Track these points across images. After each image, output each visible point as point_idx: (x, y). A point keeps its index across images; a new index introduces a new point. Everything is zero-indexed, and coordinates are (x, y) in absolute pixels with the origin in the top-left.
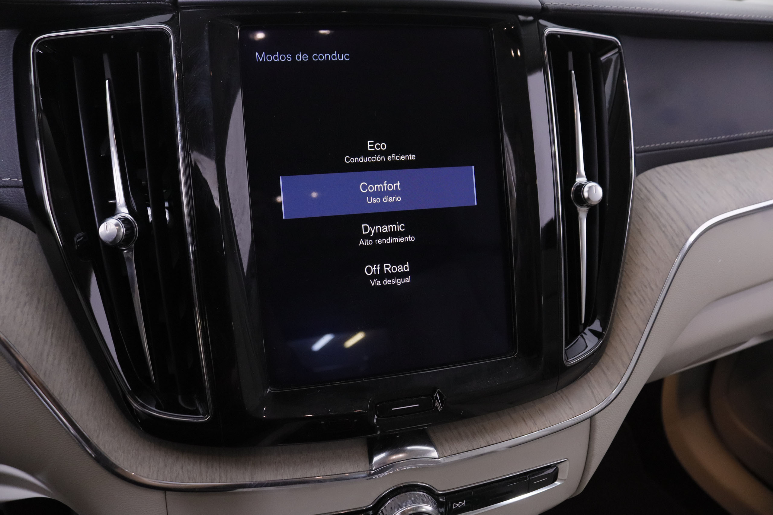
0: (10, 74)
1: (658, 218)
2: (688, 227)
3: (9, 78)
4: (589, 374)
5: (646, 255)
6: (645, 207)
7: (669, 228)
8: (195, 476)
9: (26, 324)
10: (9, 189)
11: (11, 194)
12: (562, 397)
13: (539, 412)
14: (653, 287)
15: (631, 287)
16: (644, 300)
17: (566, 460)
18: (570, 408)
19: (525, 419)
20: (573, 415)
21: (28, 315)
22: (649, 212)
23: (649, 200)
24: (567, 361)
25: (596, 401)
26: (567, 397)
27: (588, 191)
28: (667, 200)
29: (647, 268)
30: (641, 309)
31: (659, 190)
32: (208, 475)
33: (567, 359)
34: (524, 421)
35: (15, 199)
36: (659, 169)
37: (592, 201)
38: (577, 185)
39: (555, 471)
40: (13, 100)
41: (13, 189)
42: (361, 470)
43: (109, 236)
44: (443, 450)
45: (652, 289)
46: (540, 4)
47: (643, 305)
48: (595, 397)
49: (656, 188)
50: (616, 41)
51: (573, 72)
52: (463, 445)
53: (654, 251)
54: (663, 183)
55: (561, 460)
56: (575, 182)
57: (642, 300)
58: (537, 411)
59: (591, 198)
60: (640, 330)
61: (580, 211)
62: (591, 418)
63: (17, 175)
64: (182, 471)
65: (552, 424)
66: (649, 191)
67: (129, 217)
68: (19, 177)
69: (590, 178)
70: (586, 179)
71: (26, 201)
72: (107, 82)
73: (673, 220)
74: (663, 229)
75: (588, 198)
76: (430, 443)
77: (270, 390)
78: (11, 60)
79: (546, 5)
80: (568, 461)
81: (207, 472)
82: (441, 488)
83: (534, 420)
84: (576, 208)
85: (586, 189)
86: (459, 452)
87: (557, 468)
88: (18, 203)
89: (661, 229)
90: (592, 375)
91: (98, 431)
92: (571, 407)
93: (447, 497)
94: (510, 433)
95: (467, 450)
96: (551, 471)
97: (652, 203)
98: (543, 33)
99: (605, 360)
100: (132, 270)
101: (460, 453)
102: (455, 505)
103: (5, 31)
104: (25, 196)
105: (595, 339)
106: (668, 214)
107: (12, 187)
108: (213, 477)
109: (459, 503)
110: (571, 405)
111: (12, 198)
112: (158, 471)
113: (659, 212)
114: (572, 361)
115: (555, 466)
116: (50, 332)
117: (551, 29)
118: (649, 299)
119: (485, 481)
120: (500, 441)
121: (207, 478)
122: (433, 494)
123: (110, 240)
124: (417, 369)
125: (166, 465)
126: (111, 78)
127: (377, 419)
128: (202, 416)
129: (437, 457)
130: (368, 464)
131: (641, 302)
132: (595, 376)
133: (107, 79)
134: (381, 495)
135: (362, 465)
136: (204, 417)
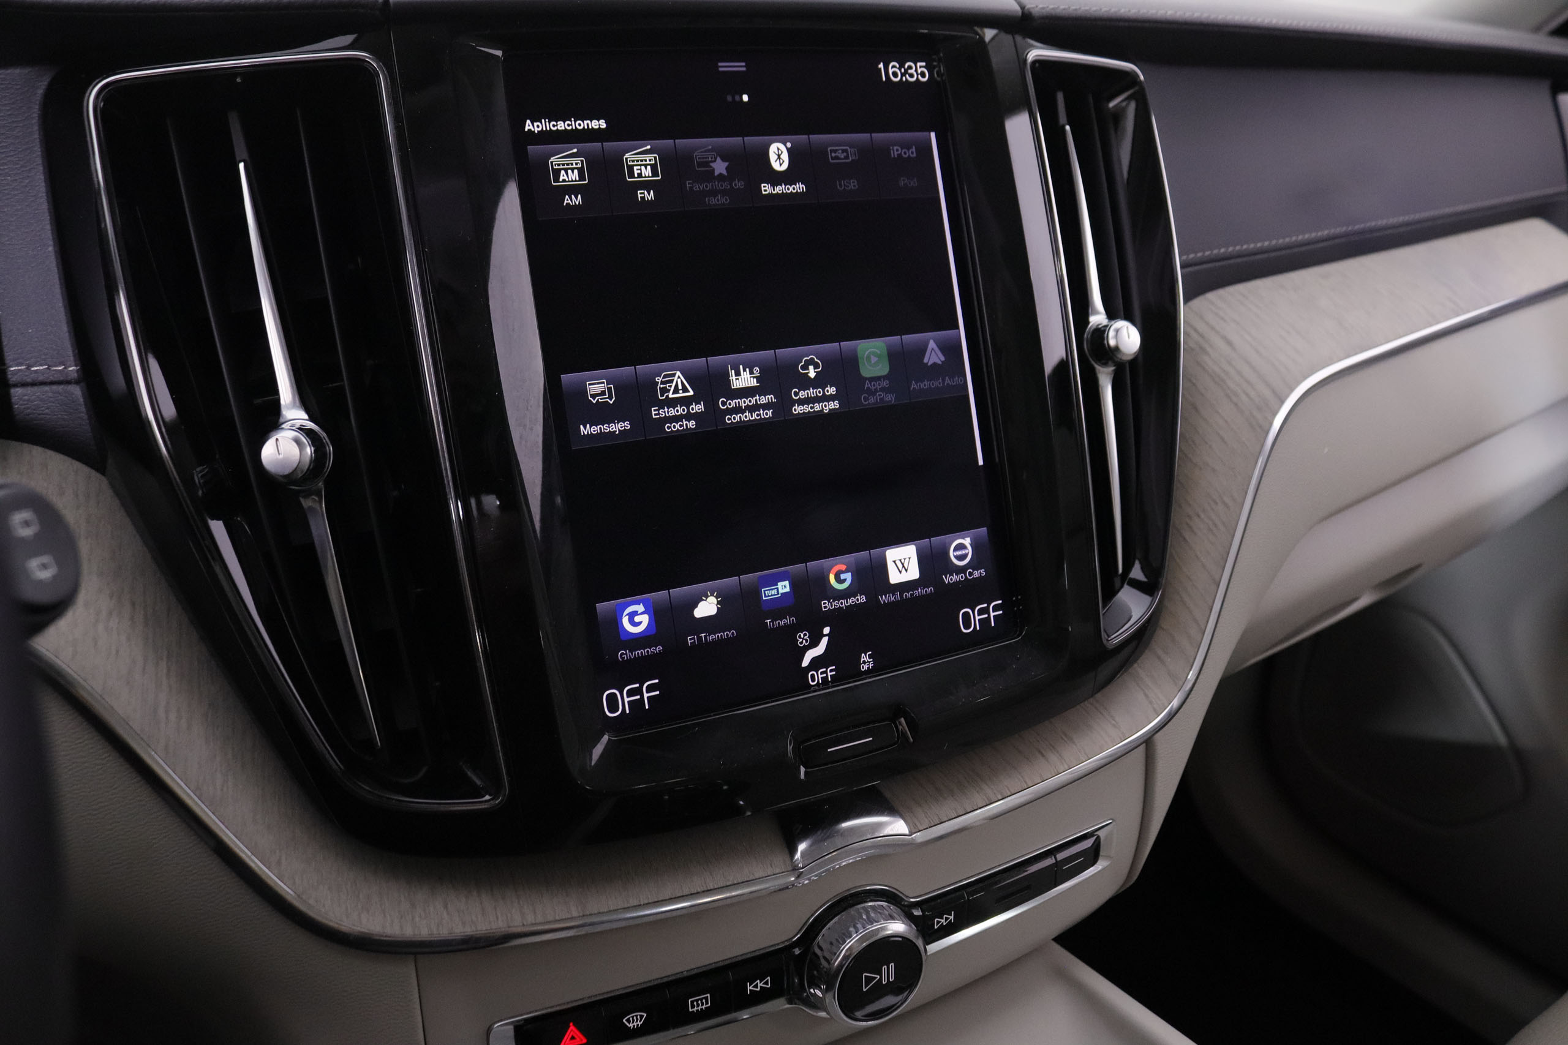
0: (36, 157)
1: (1225, 382)
2: (1274, 392)
3: (35, 164)
4: (1136, 665)
5: (1210, 447)
6: (1198, 364)
7: (1243, 397)
8: (474, 918)
9: (117, 652)
10: (47, 388)
11: (51, 397)
12: (1096, 708)
13: (1064, 737)
14: (1226, 499)
15: (1189, 505)
16: (1215, 525)
17: (1111, 821)
18: (1114, 726)
19: (1043, 752)
20: (1121, 739)
21: (118, 634)
23: (1202, 349)
24: (1108, 641)
26: (1106, 709)
27: (1116, 336)
28: (1234, 349)
29: (1214, 470)
30: (1211, 542)
31: (1217, 332)
32: (499, 914)
33: (1106, 636)
34: (1043, 756)
35: (60, 407)
36: (1211, 296)
37: (1123, 354)
38: (1091, 330)
39: (1095, 844)
40: (47, 207)
41: (54, 387)
42: (777, 870)
44: (916, 821)
45: (1226, 506)
46: (1017, 8)
47: (1213, 534)
48: (1151, 702)
49: (1213, 328)
50: (1135, 72)
51: (1068, 128)
52: (947, 807)
53: (1222, 439)
54: (1222, 319)
55: (1103, 822)
56: (1088, 323)
57: (1212, 526)
58: (1061, 738)
59: (1122, 348)
60: (1213, 579)
61: (1099, 372)
62: (1148, 742)
63: (63, 359)
64: (448, 914)
65: (1090, 757)
66: (1202, 336)
67: (311, 425)
68: (68, 363)
69: (1112, 315)
70: (1105, 316)
71: (83, 409)
72: (241, 166)
73: (1248, 382)
74: (1234, 399)
75: (1117, 349)
76: (891, 810)
77: (609, 736)
78: (36, 128)
79: (1028, 9)
80: (1114, 823)
82: (914, 893)
83: (1058, 752)
84: (1093, 369)
85: (1112, 334)
86: (943, 821)
87: (1098, 837)
88: (66, 415)
89: (1231, 400)
90: (1141, 668)
92: (1115, 723)
93: (924, 907)
94: (1022, 777)
95: (956, 816)
96: (1088, 843)
98: (1025, 60)
99: (1160, 639)
100: (321, 530)
101: (945, 822)
102: (938, 922)
103: (18, 71)
104: (82, 400)
105: (1147, 599)
106: (1239, 373)
107: (52, 383)
108: (509, 915)
109: (944, 916)
110: (1114, 720)
111: (52, 406)
112: (402, 917)
113: (1224, 370)
114: (1117, 638)
115: (1093, 836)
116: (163, 664)
117: (1037, 52)
118: (1223, 523)
119: (985, 871)
120: (1009, 794)
121: (497, 918)
122: (901, 905)
123: (287, 472)
124: (861, 675)
125: (413, 906)
126: (247, 158)
127: (806, 773)
128: (487, 797)
129: (907, 832)
130: (788, 859)
131: (1210, 530)
132: (1146, 668)
133: (240, 161)
134: (812, 915)
135: (779, 862)
136: (492, 799)
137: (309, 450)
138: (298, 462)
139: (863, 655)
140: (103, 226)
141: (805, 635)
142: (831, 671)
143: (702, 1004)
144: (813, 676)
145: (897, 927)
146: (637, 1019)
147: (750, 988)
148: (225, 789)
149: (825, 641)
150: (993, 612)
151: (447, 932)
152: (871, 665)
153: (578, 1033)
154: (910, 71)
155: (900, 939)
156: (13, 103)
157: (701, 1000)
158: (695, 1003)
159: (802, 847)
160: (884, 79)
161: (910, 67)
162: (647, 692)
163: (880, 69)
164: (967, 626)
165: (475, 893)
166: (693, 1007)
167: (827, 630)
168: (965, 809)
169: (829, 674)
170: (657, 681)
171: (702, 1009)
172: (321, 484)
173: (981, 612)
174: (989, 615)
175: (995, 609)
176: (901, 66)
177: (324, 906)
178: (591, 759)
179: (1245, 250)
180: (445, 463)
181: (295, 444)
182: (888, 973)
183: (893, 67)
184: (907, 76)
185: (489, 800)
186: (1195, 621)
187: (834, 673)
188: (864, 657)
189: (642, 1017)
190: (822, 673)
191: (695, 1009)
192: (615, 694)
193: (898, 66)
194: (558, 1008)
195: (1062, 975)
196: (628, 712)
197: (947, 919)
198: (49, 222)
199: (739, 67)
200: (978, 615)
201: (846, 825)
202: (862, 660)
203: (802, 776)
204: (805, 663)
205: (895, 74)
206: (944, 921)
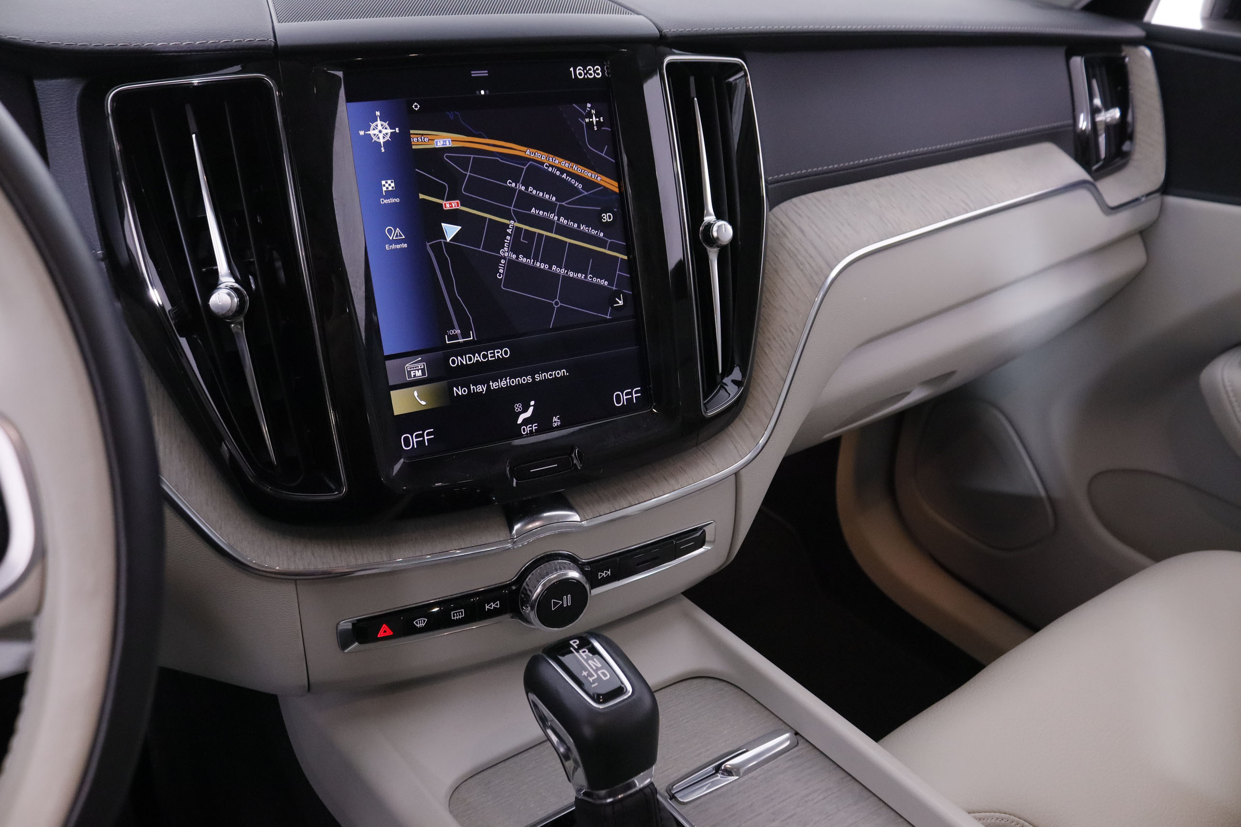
0: (76, 131)
1: (796, 256)
2: (828, 263)
4: (730, 428)
5: (785, 297)
6: (780, 243)
7: (807, 266)
12: (703, 454)
13: (680, 469)
14: (793, 330)
15: (769, 332)
16: (785, 345)
17: (712, 521)
18: (713, 464)
19: (666, 477)
20: (716, 471)
22: (785, 249)
23: (785, 235)
24: (706, 413)
25: (740, 456)
26: (709, 453)
27: (717, 231)
28: (804, 235)
29: (786, 311)
30: (782, 355)
31: (796, 224)
32: (343, 559)
33: (705, 410)
34: (666, 479)
36: (795, 200)
37: (722, 241)
38: (705, 225)
39: (702, 535)
42: (502, 539)
43: (222, 307)
44: (585, 514)
45: (793, 333)
46: (658, 32)
47: (784, 351)
48: (738, 451)
49: (793, 221)
50: (741, 63)
52: (604, 507)
53: (792, 292)
54: (800, 215)
55: (708, 522)
56: (703, 221)
57: (783, 346)
58: (679, 470)
59: (721, 238)
60: (782, 378)
61: (710, 252)
62: (737, 474)
63: (95, 247)
64: (314, 558)
65: (695, 481)
66: (785, 226)
67: (236, 285)
68: (98, 249)
69: (719, 216)
70: (714, 217)
71: (105, 275)
72: (194, 136)
73: (811, 257)
74: (801, 267)
75: (718, 238)
76: (570, 508)
77: (404, 460)
78: (76, 114)
79: (664, 32)
80: (714, 524)
81: (341, 556)
82: (586, 555)
83: (675, 478)
84: (706, 249)
85: (715, 228)
86: (601, 514)
87: (704, 531)
89: (799, 267)
90: (734, 430)
91: (220, 522)
93: (592, 565)
94: (652, 492)
96: (698, 534)
97: (787, 238)
98: (662, 63)
99: (747, 413)
100: (242, 343)
101: (603, 515)
102: (601, 575)
103: (64, 80)
104: (106, 270)
105: (736, 388)
106: (806, 250)
108: (348, 560)
109: (605, 572)
110: (713, 460)
113: (796, 249)
114: (711, 412)
115: (701, 530)
117: (671, 57)
118: (790, 344)
120: (643, 501)
122: (578, 563)
123: (224, 312)
124: (553, 429)
125: (295, 553)
126: (196, 131)
127: (516, 482)
128: (336, 493)
129: (579, 520)
130: (508, 532)
131: (781, 347)
132: (737, 429)
133: (193, 134)
134: (524, 566)
135: (503, 534)
136: (338, 493)
137: (236, 300)
138: (230, 306)
139: (554, 417)
140: (118, 173)
141: (519, 405)
142: (535, 426)
143: (460, 615)
144: (524, 429)
145: (574, 574)
146: (422, 622)
147: (487, 607)
148: (191, 487)
149: (531, 409)
150: (635, 394)
151: (313, 568)
152: (559, 424)
153: (388, 629)
154: (590, 72)
155: (575, 581)
156: (62, 100)
157: (459, 612)
158: (455, 614)
159: (517, 527)
160: (573, 77)
161: (590, 69)
162: (427, 436)
163: (571, 71)
164: (618, 402)
165: (329, 548)
166: (454, 616)
167: (532, 403)
168: (615, 508)
169: (534, 428)
170: (432, 430)
171: (459, 618)
172: (242, 319)
173: (627, 394)
174: (632, 396)
175: (636, 392)
176: (585, 68)
177: (245, 552)
178: (393, 472)
179: (820, 170)
180: (312, 308)
181: (228, 296)
182: (567, 601)
183: (579, 69)
184: (588, 75)
185: (337, 494)
186: (770, 403)
187: (537, 427)
188: (555, 419)
189: (424, 621)
190: (529, 427)
191: (455, 618)
192: (408, 437)
193: (582, 69)
194: (376, 614)
195: (687, 615)
196: (415, 447)
197: (606, 573)
198: (85, 169)
199: (484, 73)
200: (626, 396)
201: (546, 514)
202: (554, 420)
203: (514, 484)
204: (520, 421)
205: (580, 74)
206: (604, 574)
